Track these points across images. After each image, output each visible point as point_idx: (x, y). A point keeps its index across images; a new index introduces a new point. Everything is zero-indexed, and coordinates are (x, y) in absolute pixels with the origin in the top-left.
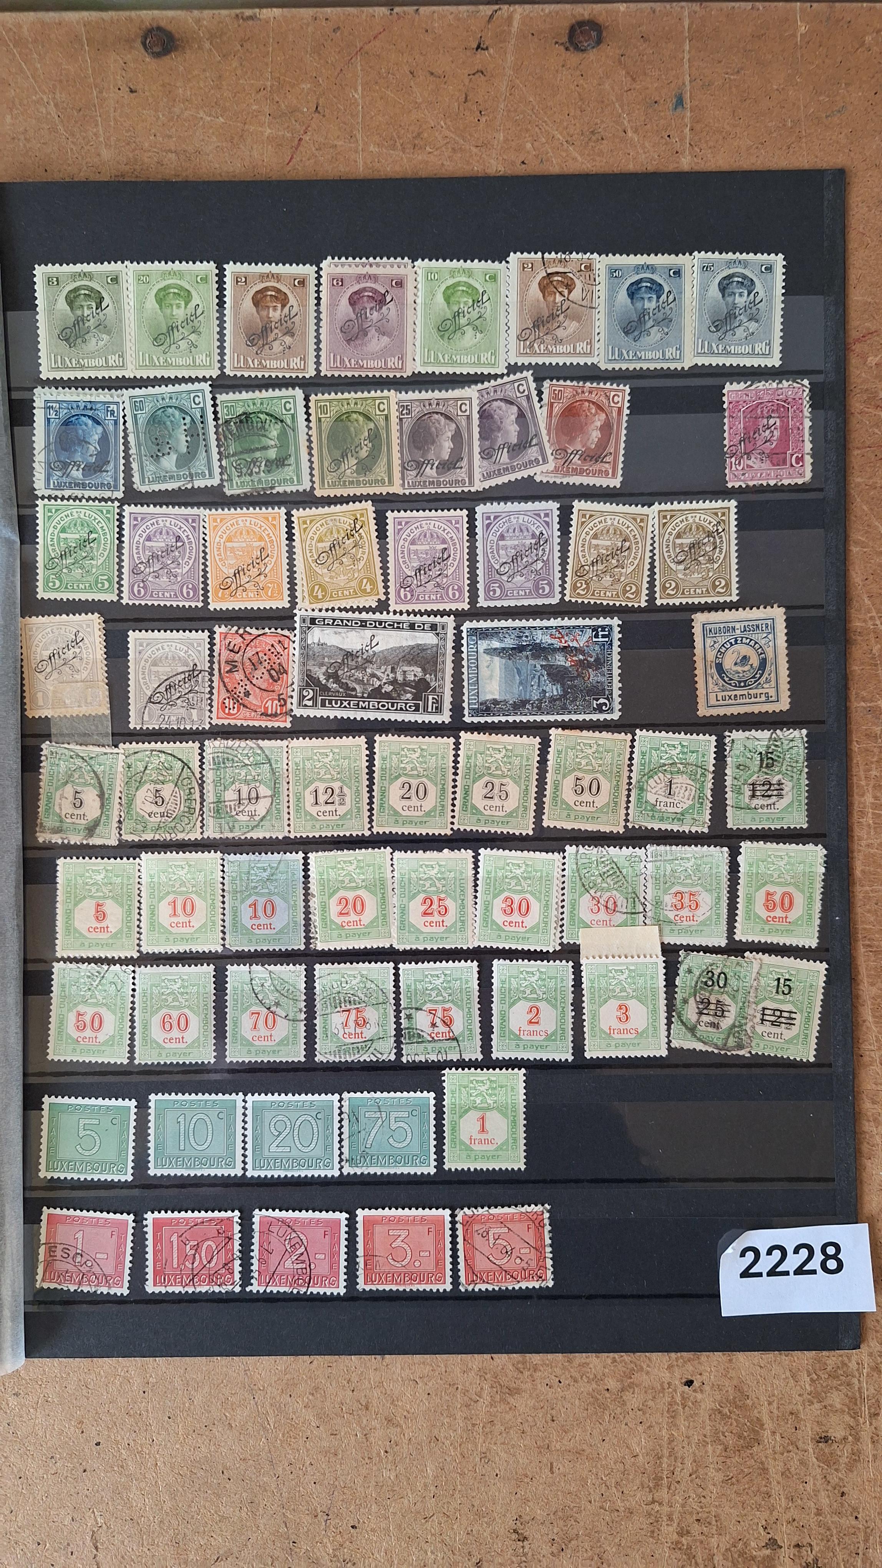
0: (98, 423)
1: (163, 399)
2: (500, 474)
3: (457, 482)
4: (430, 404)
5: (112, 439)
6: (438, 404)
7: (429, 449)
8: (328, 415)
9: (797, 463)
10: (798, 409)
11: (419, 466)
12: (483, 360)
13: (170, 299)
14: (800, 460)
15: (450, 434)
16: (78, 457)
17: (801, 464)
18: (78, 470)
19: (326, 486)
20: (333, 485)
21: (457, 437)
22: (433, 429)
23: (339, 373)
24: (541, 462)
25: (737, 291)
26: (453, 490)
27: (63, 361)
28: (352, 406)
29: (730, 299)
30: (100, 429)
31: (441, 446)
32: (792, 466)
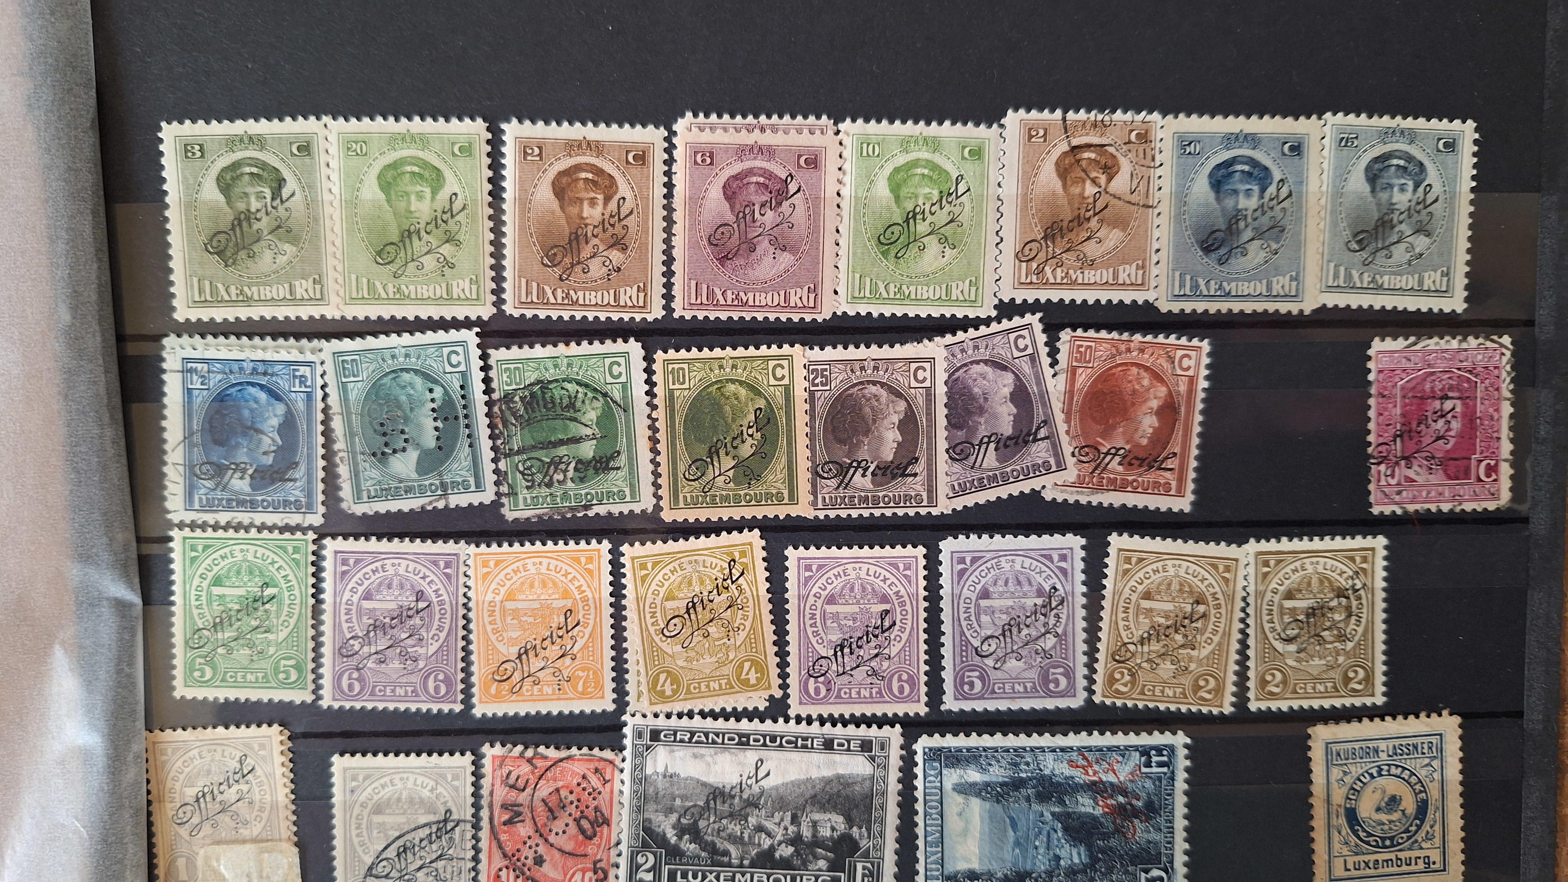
0: (278, 398)
1: (393, 357)
2: (982, 488)
3: (908, 498)
4: (862, 368)
5: (302, 426)
6: (876, 368)
7: (860, 442)
8: (686, 386)
9: (1488, 475)
10: (1492, 385)
11: (843, 471)
12: (955, 294)
13: (406, 184)
14: (1492, 470)
15: (895, 419)
16: (242, 456)
17: (1494, 477)
18: (241, 478)
19: (682, 505)
20: (694, 504)
21: (908, 424)
22: (867, 410)
23: (706, 313)
24: (1054, 469)
25: (1397, 182)
26: (900, 512)
27: (214, 290)
28: (728, 370)
29: (1384, 196)
30: (280, 409)
31: (880, 438)
32: (1480, 480)
